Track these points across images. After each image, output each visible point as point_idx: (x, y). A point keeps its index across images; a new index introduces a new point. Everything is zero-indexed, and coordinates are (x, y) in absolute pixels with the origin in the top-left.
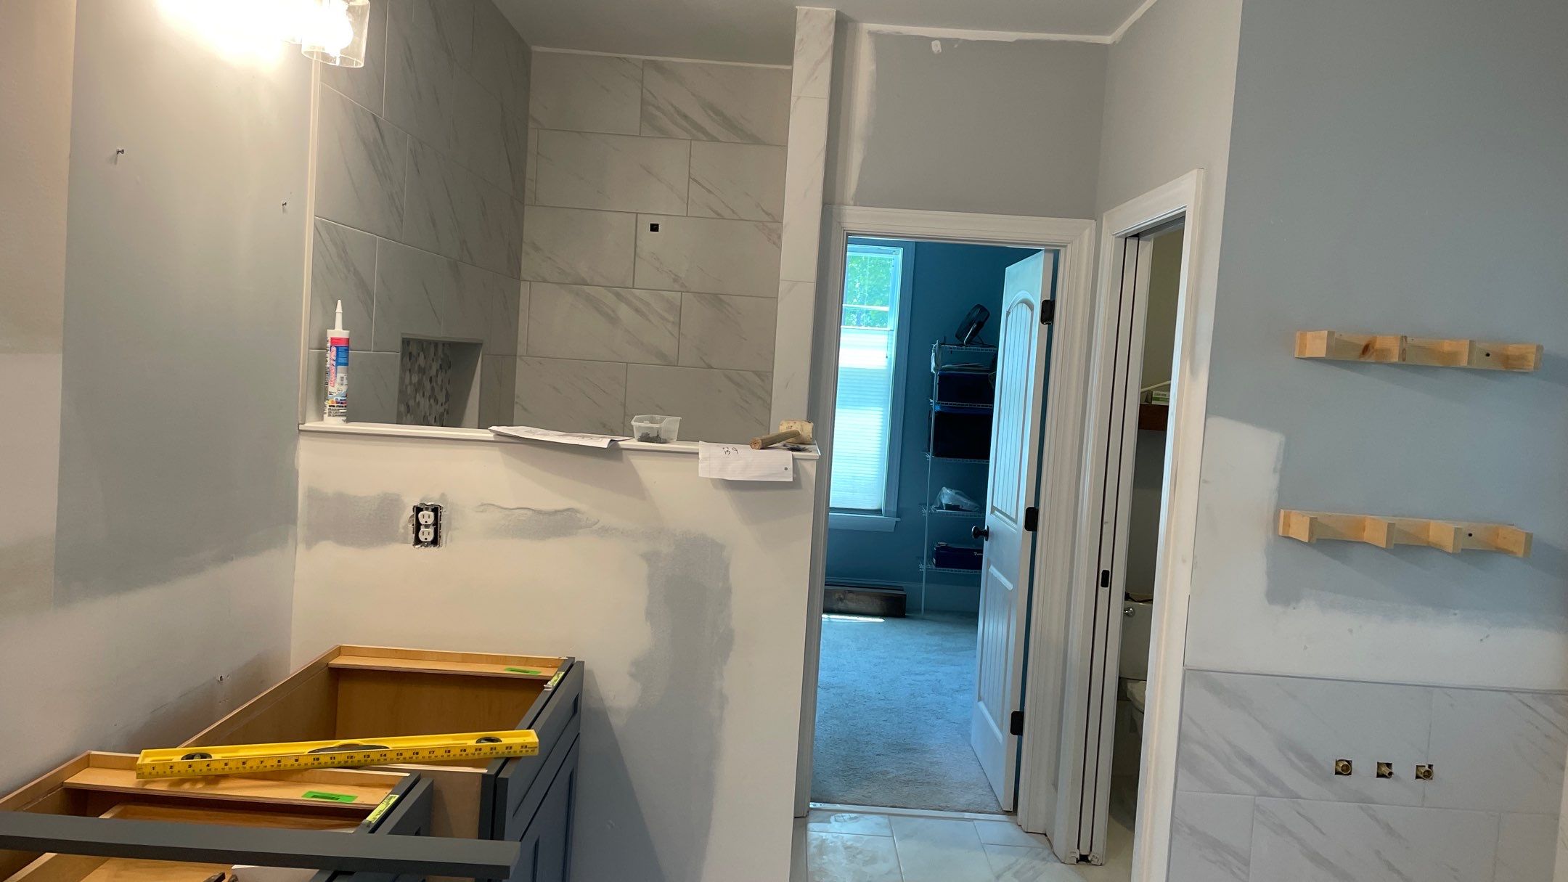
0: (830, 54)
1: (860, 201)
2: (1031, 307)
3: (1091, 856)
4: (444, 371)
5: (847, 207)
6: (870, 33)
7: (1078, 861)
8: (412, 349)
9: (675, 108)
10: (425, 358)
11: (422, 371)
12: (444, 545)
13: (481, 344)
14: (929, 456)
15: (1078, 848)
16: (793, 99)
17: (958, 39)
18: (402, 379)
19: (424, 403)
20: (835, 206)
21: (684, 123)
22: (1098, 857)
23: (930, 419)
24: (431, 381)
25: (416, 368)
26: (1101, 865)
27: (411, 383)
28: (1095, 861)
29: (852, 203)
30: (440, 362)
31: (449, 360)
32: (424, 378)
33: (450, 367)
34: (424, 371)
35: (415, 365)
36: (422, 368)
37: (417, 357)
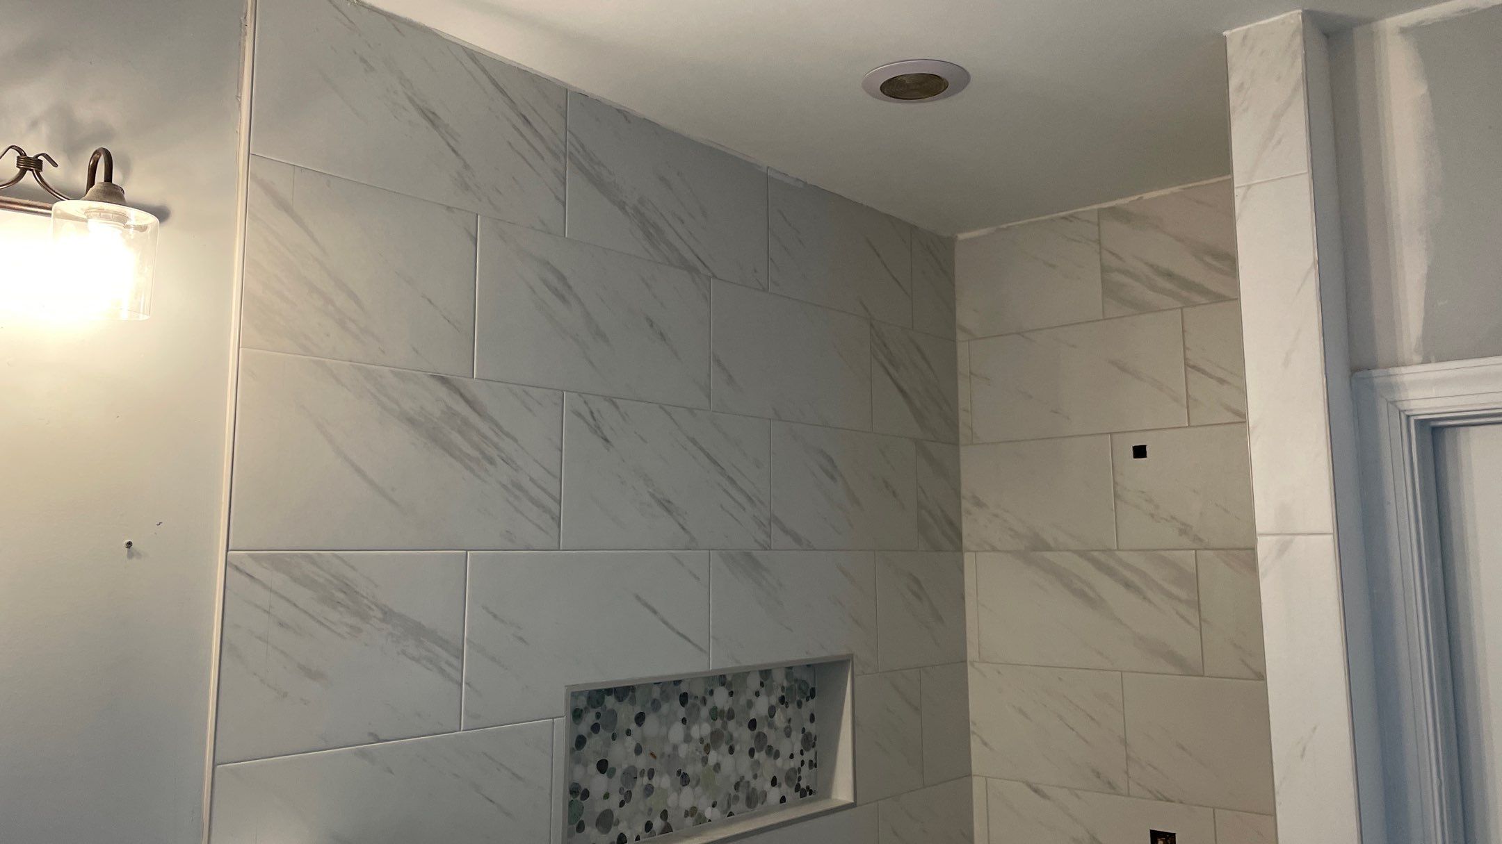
9: (1151, 265)
31: (811, 686)
32: (732, 725)
33: (812, 696)
34: (731, 715)
35: (699, 710)
36: (722, 711)
37: (708, 697)
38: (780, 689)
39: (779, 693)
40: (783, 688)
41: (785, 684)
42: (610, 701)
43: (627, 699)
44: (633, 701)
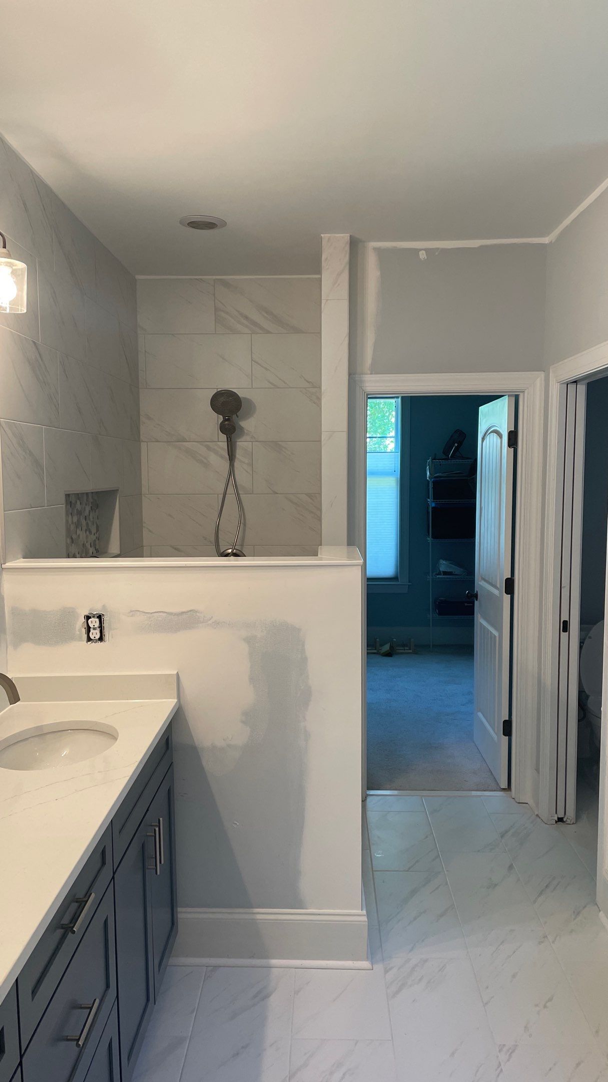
0: (347, 267)
1: (374, 371)
2: (500, 435)
3: (566, 817)
4: (94, 511)
5: (366, 376)
6: (375, 249)
7: (556, 822)
8: (71, 500)
9: (238, 312)
11: (79, 513)
12: (107, 641)
13: (118, 490)
14: (430, 539)
15: (556, 813)
16: (323, 302)
17: (438, 249)
18: (67, 521)
19: (82, 534)
20: (357, 376)
21: (245, 322)
22: (571, 818)
23: (428, 513)
25: (75, 511)
26: (573, 824)
27: (72, 523)
28: (569, 821)
29: (369, 372)
30: (91, 505)
31: (97, 502)
33: (98, 507)
34: (81, 513)
36: (79, 511)
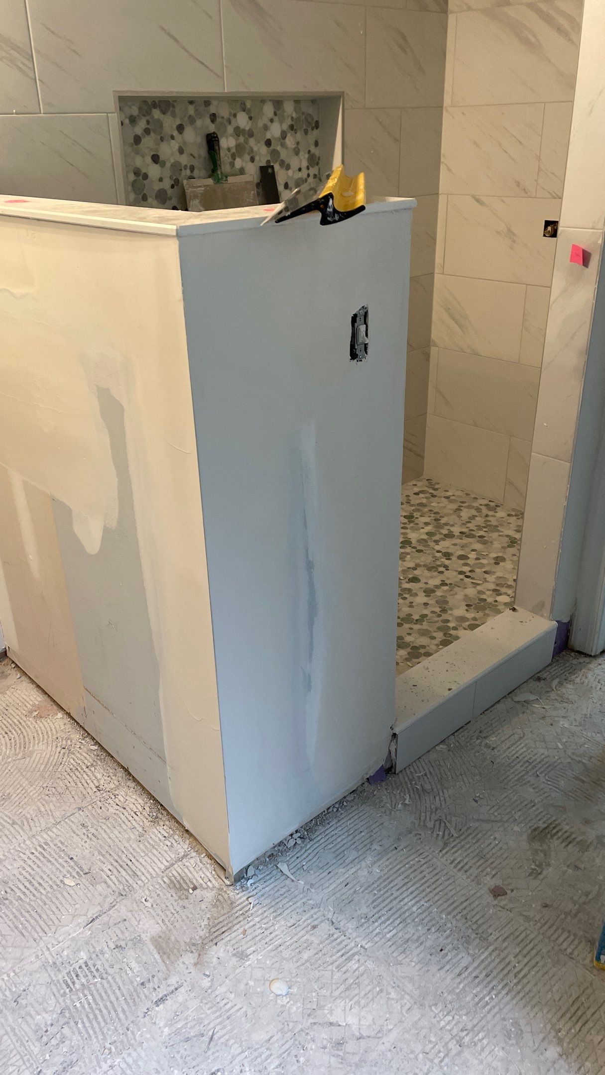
10: (251, 118)
13: (341, 97)
24: (268, 143)
31: (316, 119)
32: (252, 142)
33: (317, 128)
34: (251, 134)
35: (225, 127)
36: (244, 130)
37: (232, 118)
38: (290, 119)
39: (289, 122)
40: (292, 118)
41: (294, 115)
42: (156, 113)
43: (169, 113)
44: (174, 115)
